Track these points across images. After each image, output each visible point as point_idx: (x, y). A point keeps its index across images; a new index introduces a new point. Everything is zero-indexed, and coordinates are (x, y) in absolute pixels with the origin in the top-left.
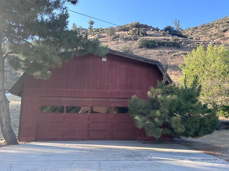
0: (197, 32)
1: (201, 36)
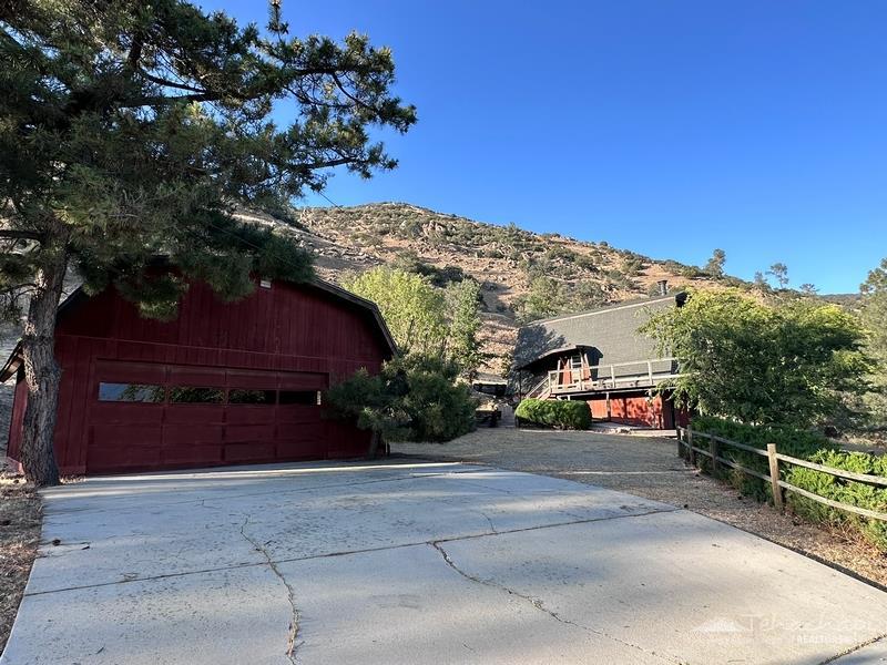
0: (327, 222)
1: (334, 232)
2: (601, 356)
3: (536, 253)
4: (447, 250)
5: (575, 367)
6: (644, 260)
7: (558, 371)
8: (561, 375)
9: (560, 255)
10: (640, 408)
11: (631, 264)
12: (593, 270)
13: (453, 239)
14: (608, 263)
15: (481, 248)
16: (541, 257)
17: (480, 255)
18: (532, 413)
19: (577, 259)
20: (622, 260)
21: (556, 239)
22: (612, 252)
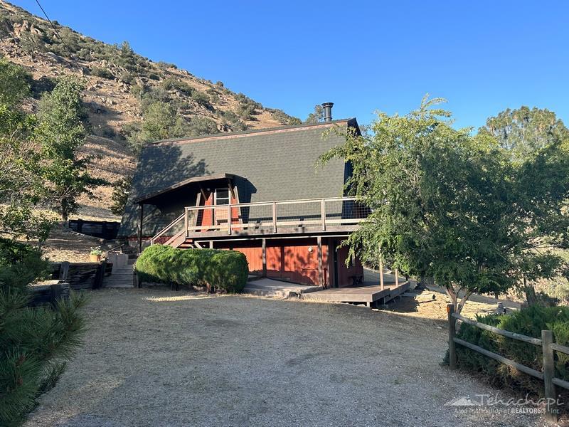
2: (254, 190)
3: (151, 81)
4: (44, 58)
5: (219, 203)
6: (256, 106)
7: (197, 208)
8: (201, 212)
9: (177, 88)
10: (301, 259)
11: (244, 108)
12: (209, 108)
13: (54, 47)
14: (223, 103)
15: (87, 64)
16: (157, 85)
17: (87, 71)
18: (163, 266)
19: (194, 94)
20: (237, 103)
21: (173, 70)
22: (228, 93)
